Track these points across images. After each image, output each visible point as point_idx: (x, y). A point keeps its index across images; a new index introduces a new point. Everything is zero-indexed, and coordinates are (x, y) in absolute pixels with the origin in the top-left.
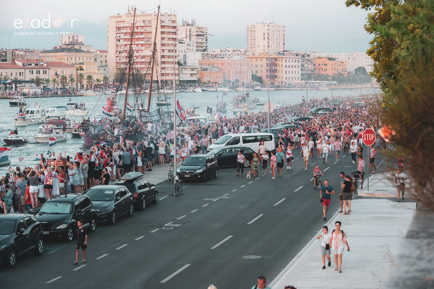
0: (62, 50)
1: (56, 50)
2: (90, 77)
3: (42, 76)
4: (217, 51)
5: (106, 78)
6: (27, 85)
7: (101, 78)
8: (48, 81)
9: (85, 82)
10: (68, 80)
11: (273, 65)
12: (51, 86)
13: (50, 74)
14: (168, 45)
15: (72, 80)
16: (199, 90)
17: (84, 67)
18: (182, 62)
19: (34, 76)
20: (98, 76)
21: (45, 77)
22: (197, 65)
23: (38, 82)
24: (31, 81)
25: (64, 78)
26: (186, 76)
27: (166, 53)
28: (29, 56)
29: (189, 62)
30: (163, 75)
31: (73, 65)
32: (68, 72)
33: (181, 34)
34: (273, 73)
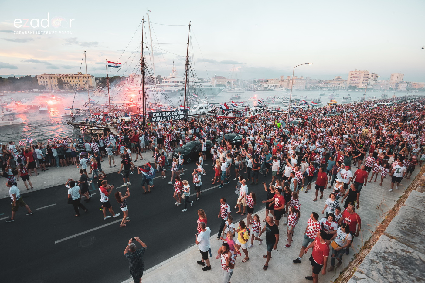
0: (335, 80)
1: (333, 80)
2: (341, 87)
3: (329, 86)
4: (380, 81)
5: (346, 87)
6: (325, 88)
7: (344, 87)
8: (330, 87)
9: (340, 88)
10: (336, 87)
11: (397, 85)
12: (331, 89)
13: (331, 86)
14: (365, 79)
15: (337, 87)
16: (372, 91)
17: (340, 84)
18: (369, 84)
19: (327, 86)
20: (344, 86)
21: (330, 86)
22: (373, 84)
23: (327, 88)
24: (326, 87)
25: (334, 87)
26: (369, 87)
27: (364, 81)
28: (326, 81)
29: (371, 84)
30: (362, 87)
31: (337, 84)
32: (336, 85)
33: (370, 76)
34: (397, 88)
